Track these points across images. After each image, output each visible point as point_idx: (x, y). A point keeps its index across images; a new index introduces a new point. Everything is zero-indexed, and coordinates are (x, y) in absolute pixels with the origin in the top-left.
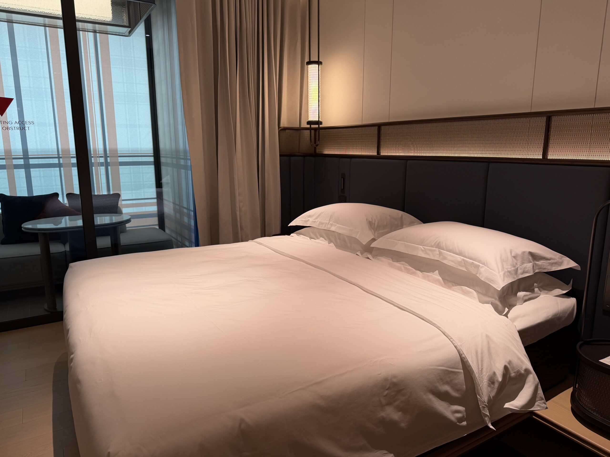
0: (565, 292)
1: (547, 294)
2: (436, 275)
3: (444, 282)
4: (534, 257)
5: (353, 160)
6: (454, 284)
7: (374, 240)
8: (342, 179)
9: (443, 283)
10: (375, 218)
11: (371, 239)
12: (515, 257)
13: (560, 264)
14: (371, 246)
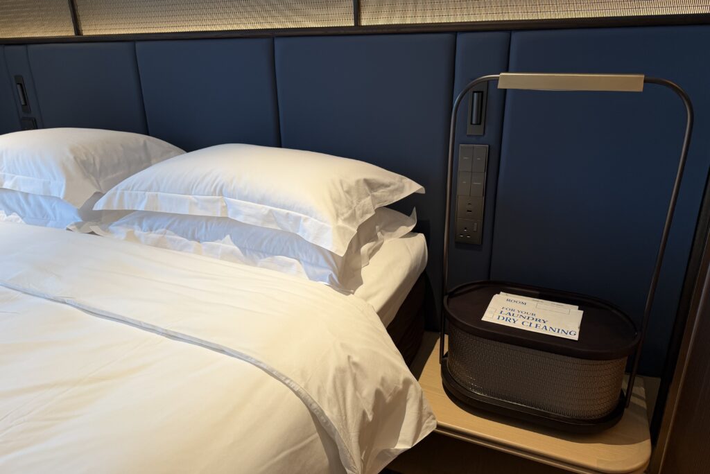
0: (411, 228)
1: (391, 236)
2: (227, 244)
3: (245, 254)
4: (371, 185)
5: (31, 47)
6: (261, 254)
7: (99, 195)
8: (19, 86)
9: (242, 255)
10: (93, 153)
11: (92, 194)
12: (348, 192)
13: (400, 189)
14: (94, 209)
